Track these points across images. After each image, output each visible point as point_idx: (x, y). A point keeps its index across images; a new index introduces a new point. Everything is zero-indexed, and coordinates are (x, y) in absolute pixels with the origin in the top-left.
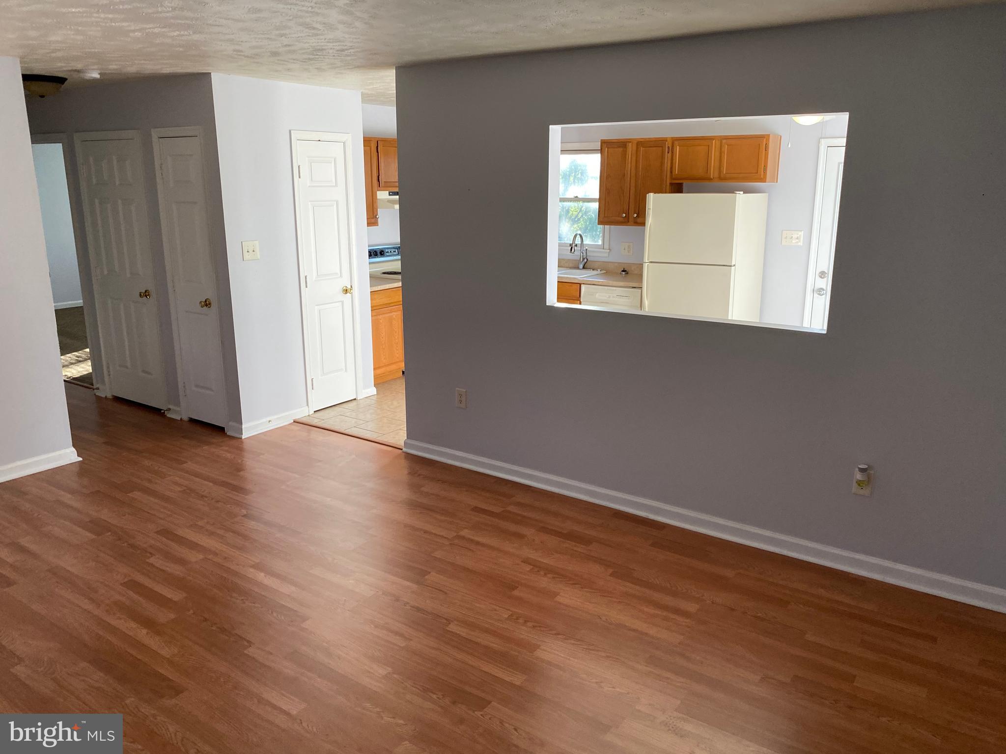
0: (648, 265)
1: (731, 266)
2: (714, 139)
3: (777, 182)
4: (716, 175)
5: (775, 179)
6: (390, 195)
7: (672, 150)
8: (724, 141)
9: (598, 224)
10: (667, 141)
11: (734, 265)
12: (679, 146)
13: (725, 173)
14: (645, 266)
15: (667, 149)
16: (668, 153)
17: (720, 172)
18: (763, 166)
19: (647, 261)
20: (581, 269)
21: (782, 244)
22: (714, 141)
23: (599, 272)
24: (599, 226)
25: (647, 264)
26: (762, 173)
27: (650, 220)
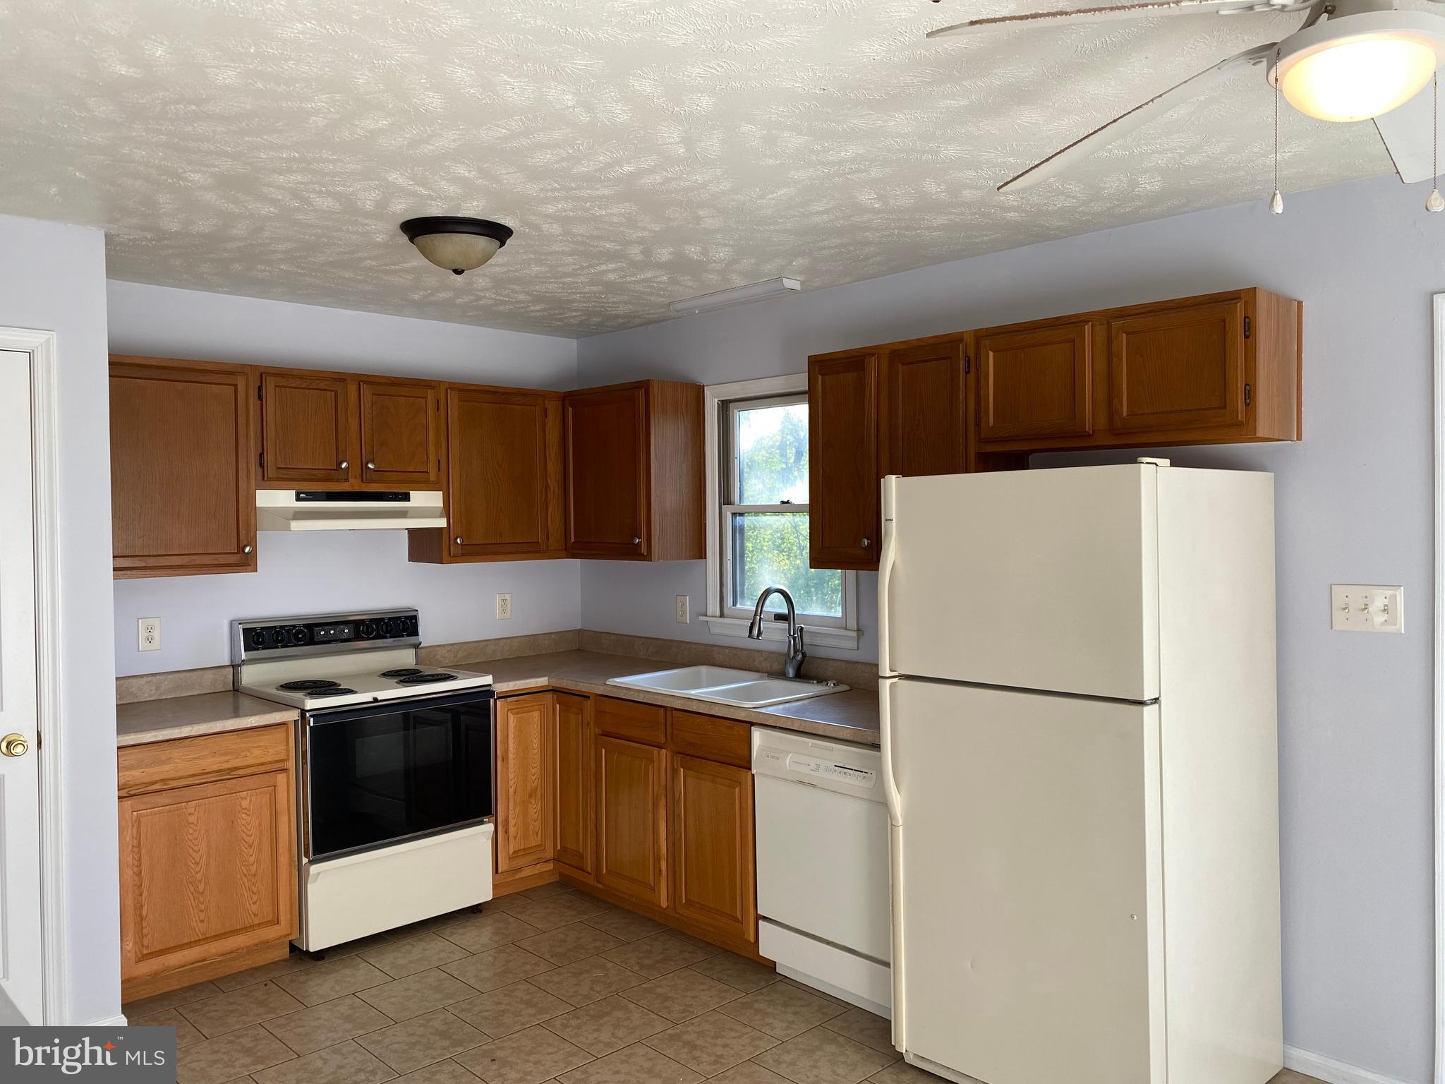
0: (892, 684)
1: (1142, 703)
2: (1086, 322)
3: (1299, 438)
4: (1102, 422)
5: (1290, 428)
6: (298, 499)
7: (974, 365)
8: (1116, 324)
9: (811, 568)
10: (963, 340)
11: (1156, 700)
12: (994, 352)
13: (1125, 414)
14: (885, 687)
15: (962, 364)
16: (967, 373)
17: (1112, 412)
18: (1241, 385)
19: (888, 674)
20: (790, 679)
21: (1334, 629)
22: (1087, 328)
23: (830, 688)
24: (813, 570)
25: (888, 682)
26: (1241, 406)
27: (891, 554)
